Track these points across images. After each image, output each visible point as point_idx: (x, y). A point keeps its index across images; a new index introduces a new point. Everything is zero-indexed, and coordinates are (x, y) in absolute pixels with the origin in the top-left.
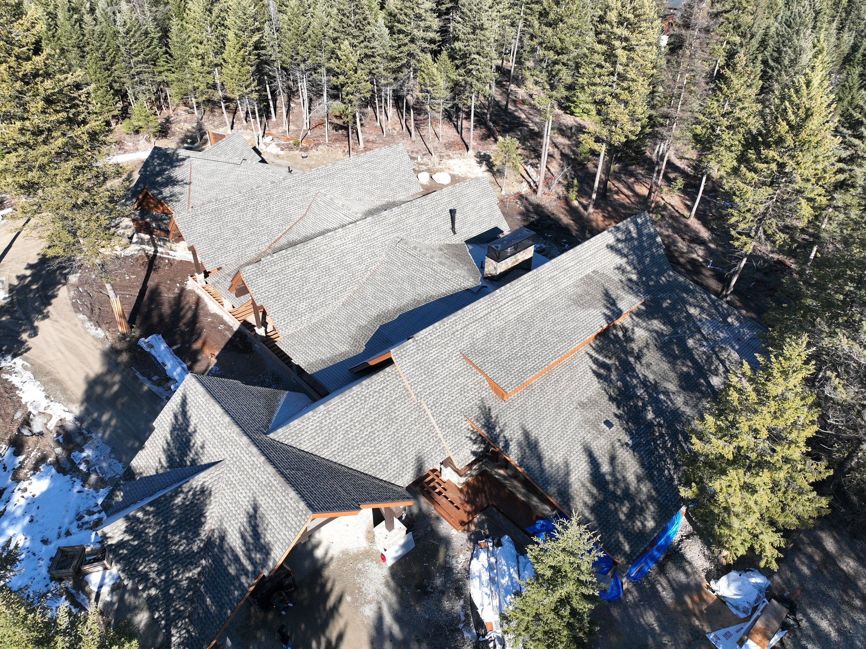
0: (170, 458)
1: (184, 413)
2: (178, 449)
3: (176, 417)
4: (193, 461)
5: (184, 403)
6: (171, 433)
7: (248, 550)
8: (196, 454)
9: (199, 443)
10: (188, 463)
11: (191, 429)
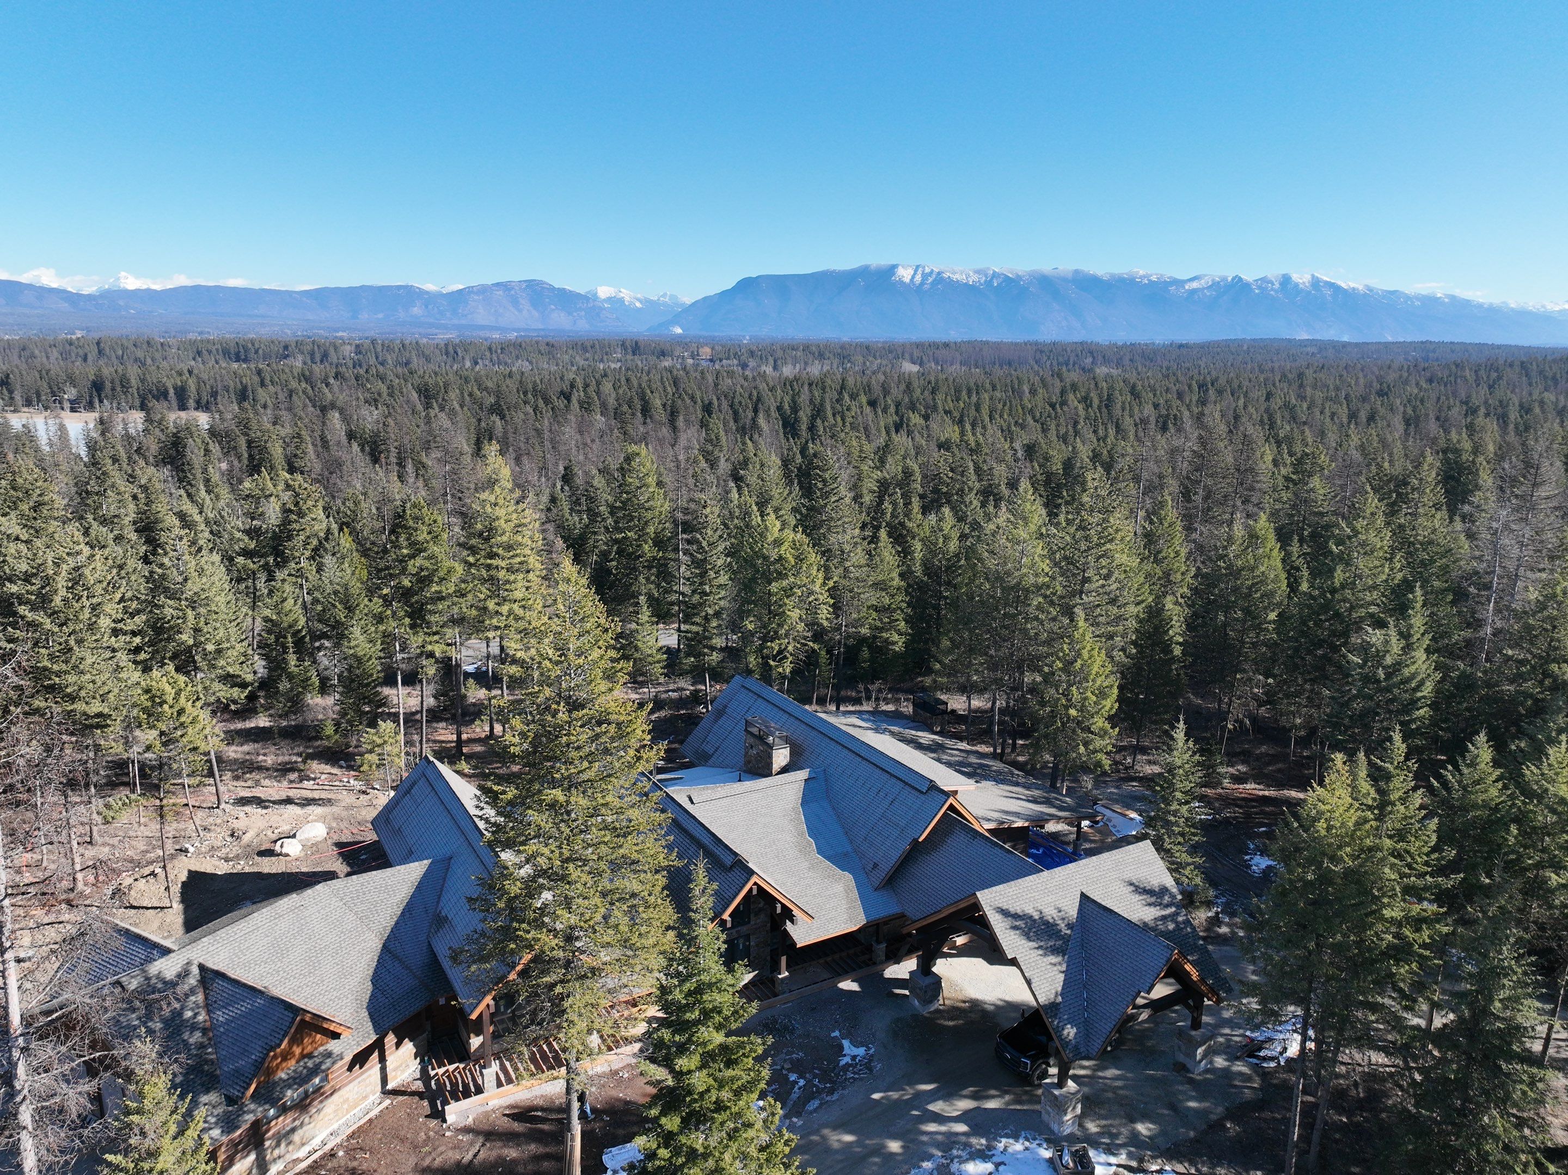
0: (1054, 951)
1: (1016, 916)
2: (1050, 937)
3: (1015, 928)
4: (1070, 926)
5: (1005, 913)
6: (1029, 939)
7: (1160, 904)
8: (1063, 919)
9: (1054, 913)
10: (1069, 932)
11: (1036, 916)
